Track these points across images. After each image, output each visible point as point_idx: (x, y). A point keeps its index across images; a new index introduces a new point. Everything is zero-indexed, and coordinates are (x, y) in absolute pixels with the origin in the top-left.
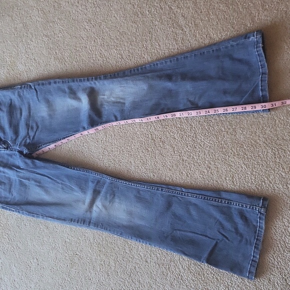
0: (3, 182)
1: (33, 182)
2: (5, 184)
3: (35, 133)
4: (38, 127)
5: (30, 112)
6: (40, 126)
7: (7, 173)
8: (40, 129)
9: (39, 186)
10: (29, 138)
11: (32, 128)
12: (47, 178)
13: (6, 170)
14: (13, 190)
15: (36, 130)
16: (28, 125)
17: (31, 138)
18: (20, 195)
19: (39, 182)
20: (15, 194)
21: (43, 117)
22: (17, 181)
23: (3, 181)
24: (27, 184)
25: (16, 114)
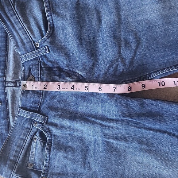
0: (70, 147)
1: (135, 144)
2: (73, 149)
3: (135, 52)
4: (139, 41)
5: (119, 15)
6: (144, 39)
7: (78, 130)
8: (144, 45)
9: (149, 151)
10: (123, 61)
11: (127, 44)
12: (166, 136)
13: (77, 125)
14: (90, 160)
15: (137, 47)
16: (117, 39)
17: (127, 62)
18: (108, 169)
19: (149, 144)
20: (96, 167)
21: (148, 22)
22: (100, 143)
23: (69, 144)
24: (121, 148)
25: (90, 20)
